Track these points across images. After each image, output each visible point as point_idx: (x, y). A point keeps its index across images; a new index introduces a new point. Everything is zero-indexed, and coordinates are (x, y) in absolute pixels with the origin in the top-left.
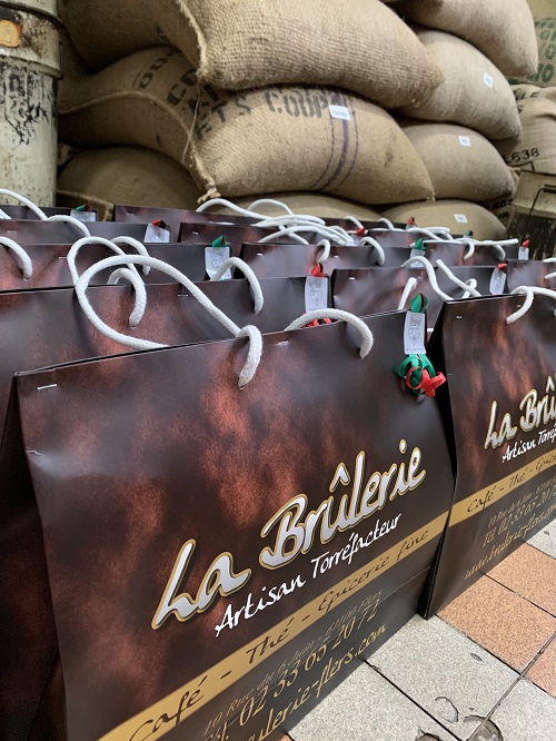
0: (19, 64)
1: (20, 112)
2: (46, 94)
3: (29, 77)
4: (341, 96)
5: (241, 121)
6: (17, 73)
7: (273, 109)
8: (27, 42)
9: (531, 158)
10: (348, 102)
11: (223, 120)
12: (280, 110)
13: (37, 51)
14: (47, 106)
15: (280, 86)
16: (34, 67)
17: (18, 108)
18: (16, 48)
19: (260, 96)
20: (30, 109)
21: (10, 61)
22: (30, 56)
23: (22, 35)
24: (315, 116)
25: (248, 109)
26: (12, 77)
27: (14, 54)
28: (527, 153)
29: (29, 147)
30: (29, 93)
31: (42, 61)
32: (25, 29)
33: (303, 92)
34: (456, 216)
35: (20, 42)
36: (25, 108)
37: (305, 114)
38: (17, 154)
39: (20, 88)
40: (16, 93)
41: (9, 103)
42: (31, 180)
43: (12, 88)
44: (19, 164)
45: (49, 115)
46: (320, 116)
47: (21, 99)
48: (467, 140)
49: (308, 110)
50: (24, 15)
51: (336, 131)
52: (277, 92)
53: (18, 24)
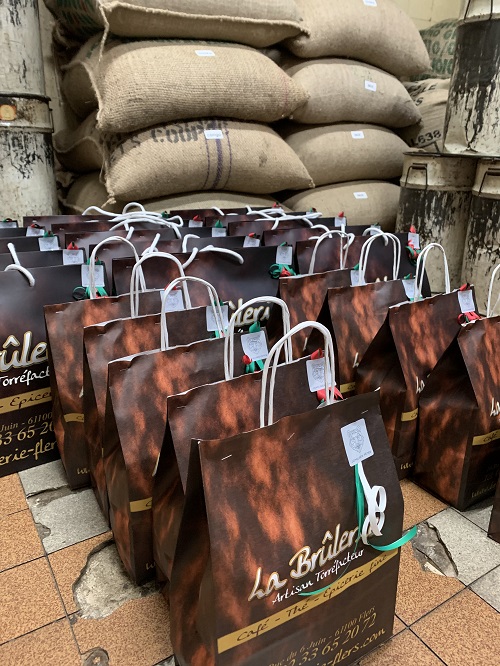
0: (16, 130)
1: (21, 159)
2: (39, 145)
3: (25, 137)
4: (217, 122)
5: (133, 152)
6: (16, 135)
7: (157, 141)
8: (21, 115)
9: (434, 139)
10: (222, 125)
11: (123, 152)
12: (162, 141)
13: (29, 120)
14: (41, 152)
15: (164, 124)
16: (27, 130)
17: (19, 157)
18: (15, 120)
19: (149, 133)
20: (28, 156)
21: (10, 129)
22: (24, 123)
23: (17, 112)
24: (192, 140)
25: (139, 143)
26: (13, 139)
27: (13, 124)
28: (430, 135)
29: (30, 180)
30: (26, 146)
31: (33, 125)
32: (19, 108)
33: (183, 125)
34: (356, 194)
35: (16, 116)
36: (24, 156)
37: (183, 140)
38: (22, 185)
39: (19, 145)
40: (17, 148)
41: (13, 155)
42: (34, 201)
43: (14, 145)
44: (24, 192)
45: (44, 158)
46: (196, 139)
47: (21, 151)
48: (359, 135)
49: (186, 137)
50: (17, 99)
51: (210, 148)
52: (161, 129)
53: (14, 106)
